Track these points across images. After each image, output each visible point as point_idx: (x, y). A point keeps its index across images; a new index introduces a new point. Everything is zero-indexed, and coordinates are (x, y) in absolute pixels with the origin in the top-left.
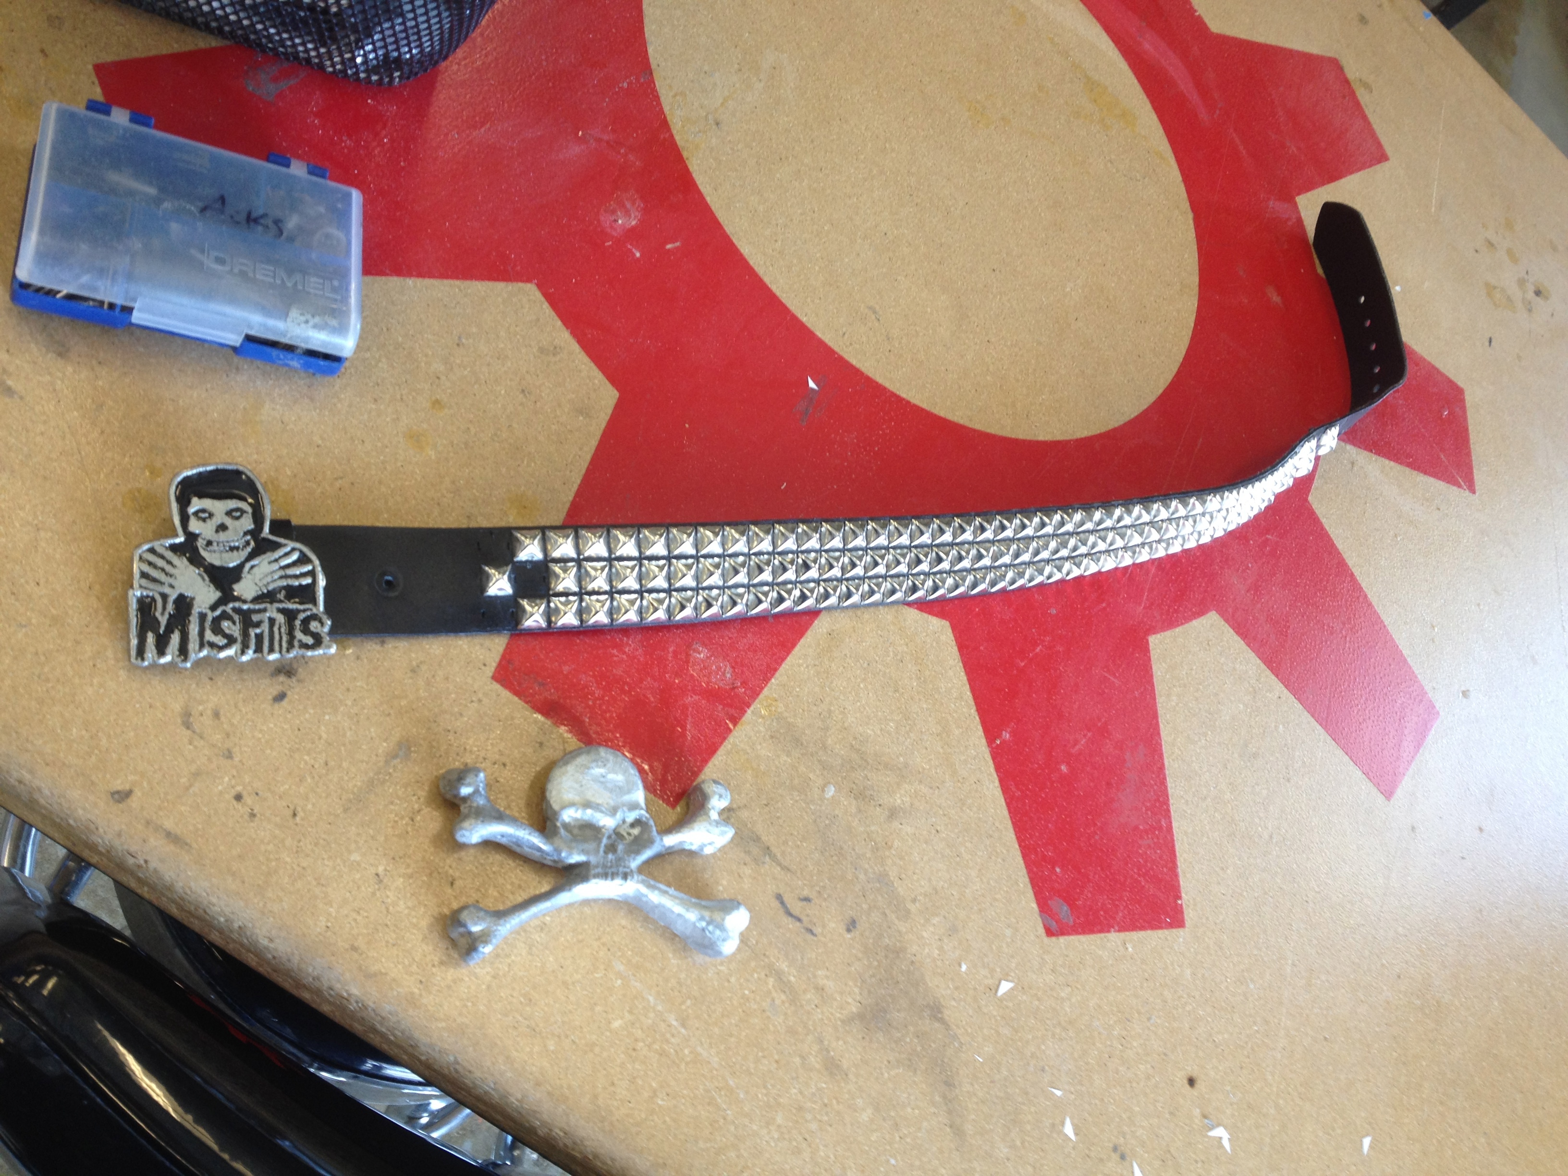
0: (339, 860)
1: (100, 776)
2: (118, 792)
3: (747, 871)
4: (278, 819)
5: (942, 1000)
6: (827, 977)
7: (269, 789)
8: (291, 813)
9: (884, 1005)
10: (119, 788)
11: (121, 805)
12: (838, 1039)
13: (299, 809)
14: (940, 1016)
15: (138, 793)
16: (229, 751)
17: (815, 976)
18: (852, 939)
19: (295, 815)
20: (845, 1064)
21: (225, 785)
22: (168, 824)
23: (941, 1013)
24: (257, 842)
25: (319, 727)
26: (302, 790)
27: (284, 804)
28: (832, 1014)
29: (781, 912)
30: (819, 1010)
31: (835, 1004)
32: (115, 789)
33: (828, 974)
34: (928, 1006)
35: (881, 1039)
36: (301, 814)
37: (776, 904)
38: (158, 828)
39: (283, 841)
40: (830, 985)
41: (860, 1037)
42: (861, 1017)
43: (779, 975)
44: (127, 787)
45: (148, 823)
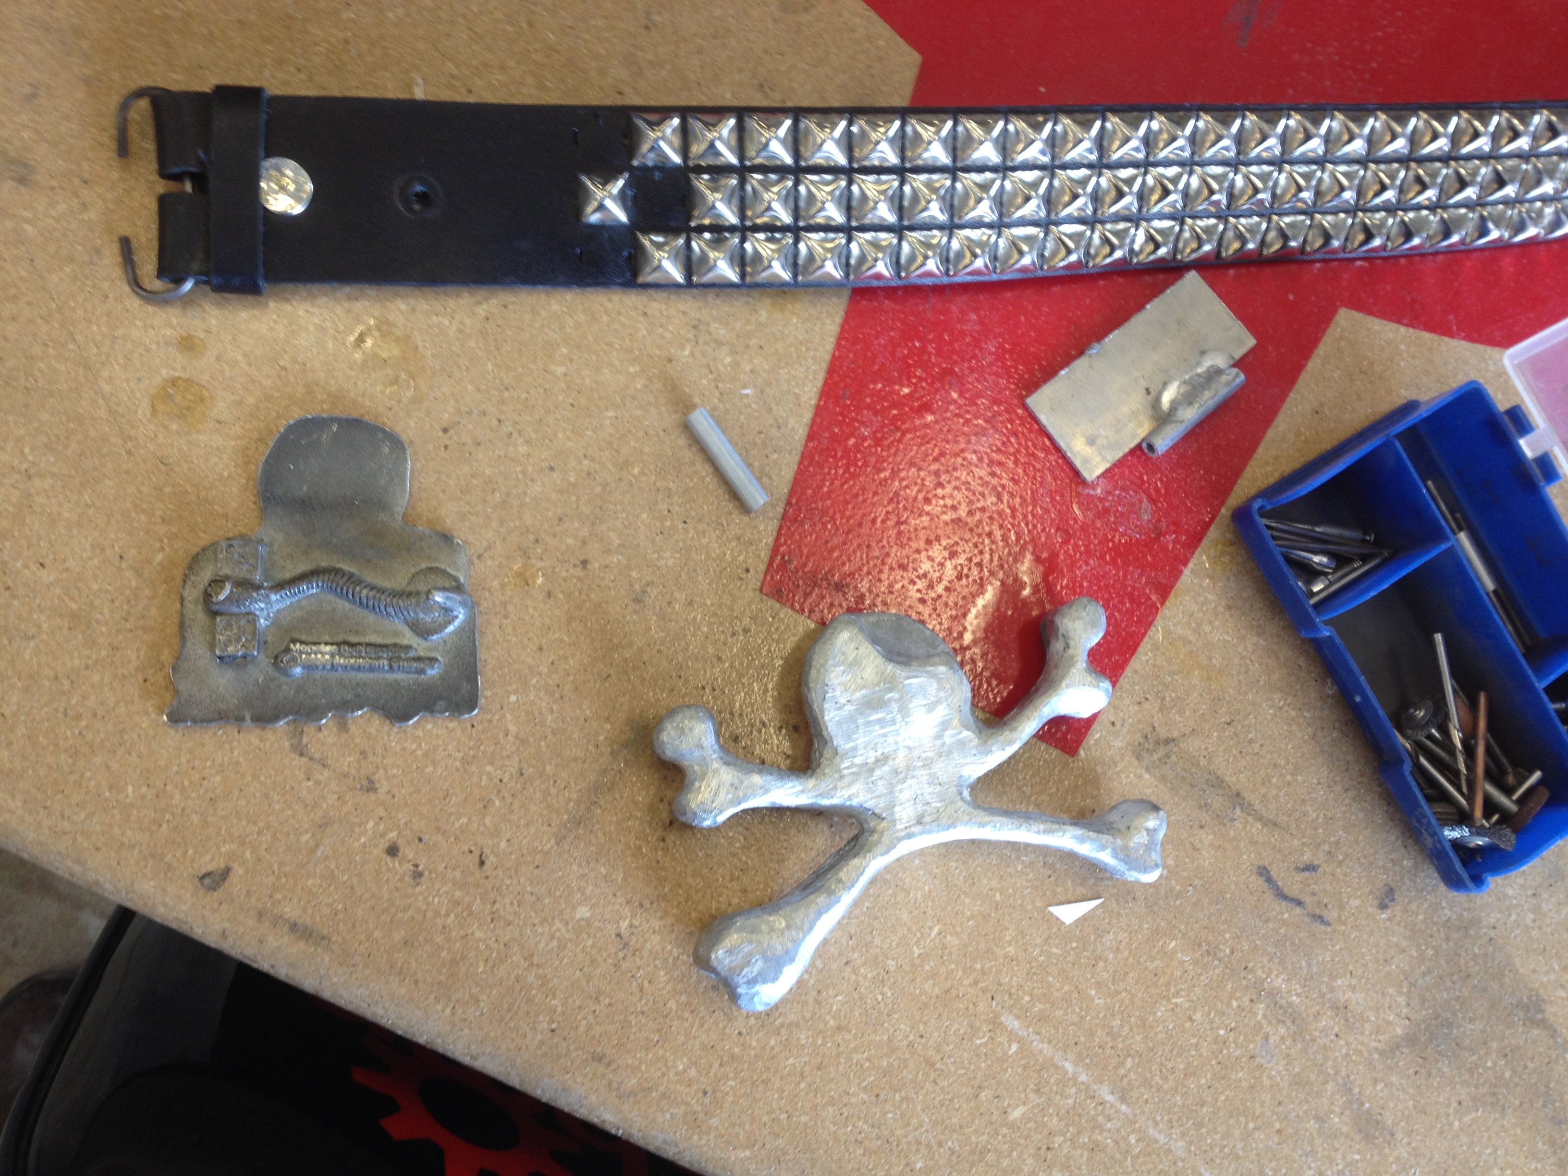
0: (558, 924)
1: (178, 855)
2: (208, 874)
3: (1207, 837)
4: (457, 874)
5: (1541, 991)
6: (1353, 988)
7: (438, 829)
8: (477, 860)
9: (1449, 1015)
10: (210, 868)
11: (216, 894)
12: (1376, 1082)
13: (487, 851)
14: (1539, 1016)
15: (238, 871)
16: (371, 781)
17: (1332, 990)
18: (1389, 919)
19: (482, 863)
20: (1388, 1118)
21: (370, 833)
22: (291, 911)
23: (1541, 1011)
24: (429, 915)
25: (503, 717)
26: (488, 821)
27: (466, 848)
28: (1362, 1043)
29: (1269, 896)
30: (1342, 1042)
31: (1367, 1026)
32: (204, 871)
33: (1354, 982)
34: (1519, 1005)
35: (1445, 1070)
36: (491, 860)
37: (1259, 883)
38: (277, 920)
39: (469, 906)
40: (1357, 999)
41: (1411, 1071)
42: (1411, 1040)
43: (1273, 996)
44: (223, 865)
45: (260, 915)
